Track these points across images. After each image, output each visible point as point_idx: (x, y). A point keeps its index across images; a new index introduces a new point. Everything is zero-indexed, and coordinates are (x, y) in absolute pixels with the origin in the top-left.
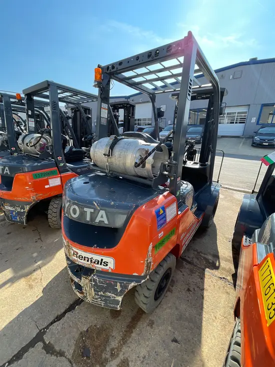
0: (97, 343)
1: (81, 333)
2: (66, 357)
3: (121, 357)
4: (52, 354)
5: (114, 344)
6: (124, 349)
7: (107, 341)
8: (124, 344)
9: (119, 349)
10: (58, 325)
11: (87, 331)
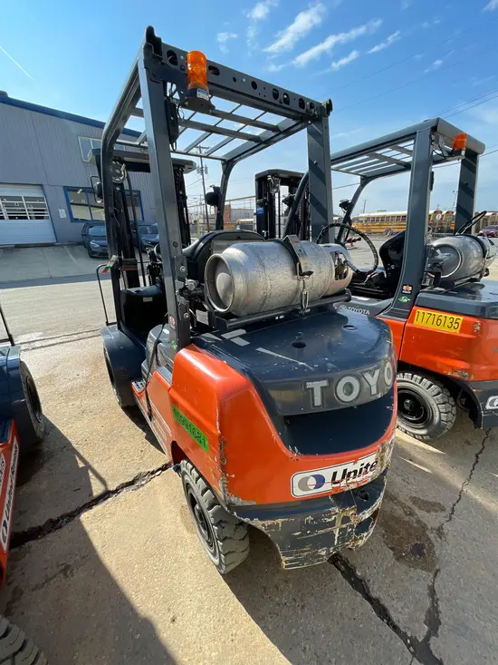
0: (403, 533)
1: (398, 559)
2: (434, 583)
3: (410, 504)
4: (438, 612)
5: (400, 512)
6: (401, 498)
7: (398, 520)
8: (396, 499)
9: (403, 506)
10: (396, 610)
11: (392, 549)
